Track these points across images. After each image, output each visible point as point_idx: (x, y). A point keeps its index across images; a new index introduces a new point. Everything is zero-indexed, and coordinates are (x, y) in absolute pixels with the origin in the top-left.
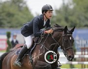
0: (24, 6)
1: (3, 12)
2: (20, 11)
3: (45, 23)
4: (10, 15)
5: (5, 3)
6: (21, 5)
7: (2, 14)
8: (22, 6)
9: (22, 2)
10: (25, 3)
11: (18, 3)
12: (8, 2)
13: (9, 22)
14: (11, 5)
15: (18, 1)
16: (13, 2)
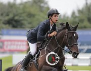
0: (46, 6)
1: (24, 12)
2: (42, 11)
3: (51, 28)
4: (31, 15)
5: (26, 3)
6: (42, 5)
7: (23, 15)
8: (43, 7)
9: (43, 2)
10: (46, 3)
11: (39, 3)
12: (29, 2)
13: (30, 23)
14: (32, 6)
15: (39, 1)
16: (35, 2)
